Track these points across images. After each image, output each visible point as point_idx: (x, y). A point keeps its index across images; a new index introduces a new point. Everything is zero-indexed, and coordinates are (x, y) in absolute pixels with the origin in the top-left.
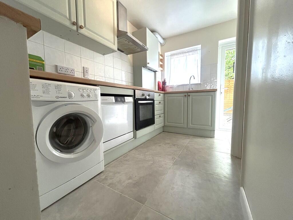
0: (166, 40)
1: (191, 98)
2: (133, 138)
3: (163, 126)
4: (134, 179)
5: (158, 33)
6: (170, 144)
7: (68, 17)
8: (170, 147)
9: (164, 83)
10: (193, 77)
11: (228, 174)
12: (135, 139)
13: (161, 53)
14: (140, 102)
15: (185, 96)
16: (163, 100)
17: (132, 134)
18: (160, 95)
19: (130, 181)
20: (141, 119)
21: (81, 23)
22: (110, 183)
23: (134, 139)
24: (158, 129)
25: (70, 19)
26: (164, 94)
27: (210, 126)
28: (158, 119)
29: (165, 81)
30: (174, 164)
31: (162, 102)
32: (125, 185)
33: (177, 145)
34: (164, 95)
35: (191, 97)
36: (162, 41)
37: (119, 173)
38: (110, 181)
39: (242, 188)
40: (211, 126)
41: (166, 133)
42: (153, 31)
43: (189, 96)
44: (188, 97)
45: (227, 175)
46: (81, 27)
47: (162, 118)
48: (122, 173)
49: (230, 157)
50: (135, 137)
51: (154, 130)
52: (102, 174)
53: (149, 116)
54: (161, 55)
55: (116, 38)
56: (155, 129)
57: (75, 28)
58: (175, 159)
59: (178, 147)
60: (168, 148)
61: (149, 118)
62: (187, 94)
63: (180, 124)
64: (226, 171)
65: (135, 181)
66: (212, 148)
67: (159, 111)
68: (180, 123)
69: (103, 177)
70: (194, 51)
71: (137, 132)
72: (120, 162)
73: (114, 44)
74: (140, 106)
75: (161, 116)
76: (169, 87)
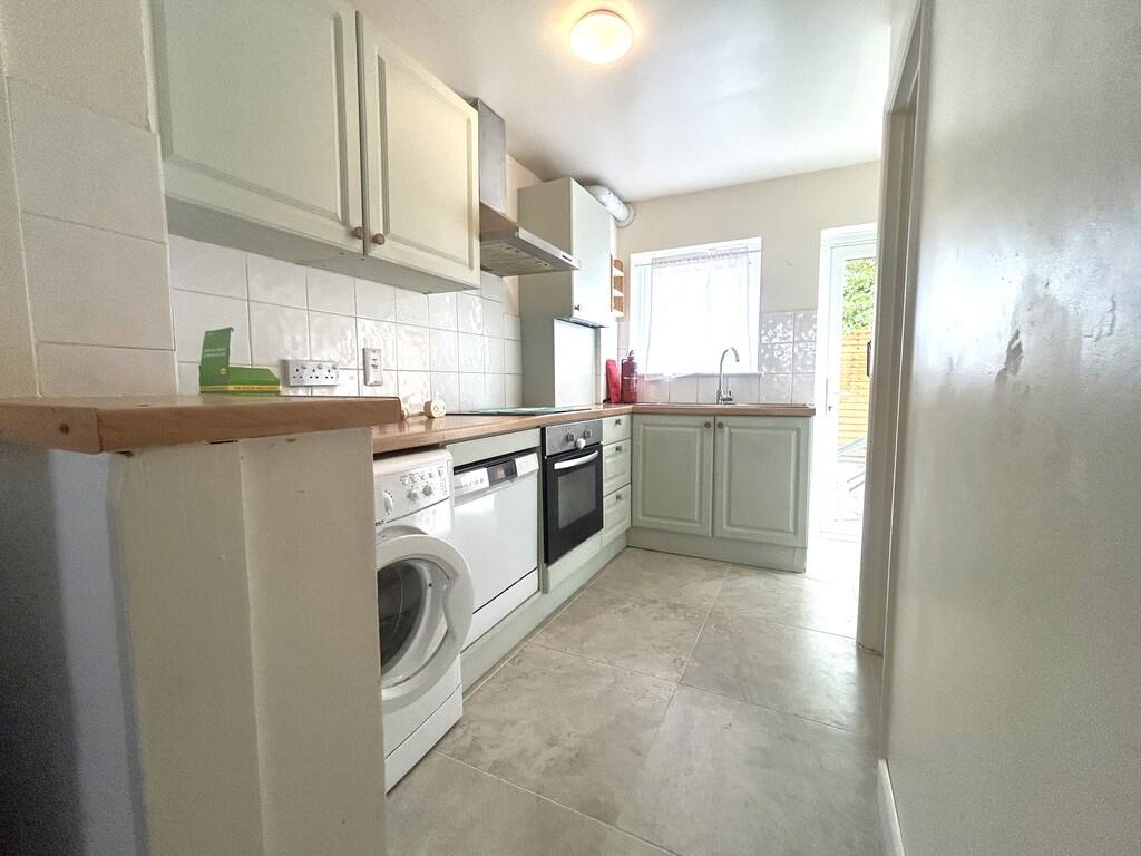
0: (634, 207)
1: (726, 437)
2: (539, 589)
3: (627, 531)
4: (566, 744)
5: (609, 189)
6: (659, 605)
7: (339, 216)
8: (662, 618)
9: (629, 367)
10: (731, 353)
11: (847, 715)
12: (543, 593)
13: (618, 255)
14: (558, 466)
15: (708, 425)
16: (629, 436)
17: (534, 578)
18: (618, 422)
19: (555, 751)
20: (562, 523)
21: (376, 227)
22: (495, 762)
23: (540, 593)
24: (611, 543)
25: (345, 222)
26: (632, 413)
27: (789, 532)
28: (613, 509)
29: (631, 359)
30: (681, 683)
31: (626, 445)
32: (543, 764)
33: (683, 607)
34: (632, 418)
35: (726, 429)
36: (621, 212)
37: (512, 723)
38: (491, 755)
39: (882, 765)
40: (796, 533)
41: (639, 553)
42: (589, 183)
43: (721, 425)
44: (718, 430)
45: (844, 718)
46: (377, 240)
47: (625, 503)
48: (524, 722)
49: (853, 651)
50: (543, 587)
51: (598, 549)
52: (459, 732)
53: (585, 508)
54: (618, 264)
55: (476, 244)
56: (604, 545)
57: (357, 245)
58: (682, 665)
59: (688, 614)
60: (655, 619)
61: (586, 512)
62: (714, 418)
63: (688, 524)
64: (842, 702)
65: (570, 750)
66: (799, 617)
67: (615, 480)
68: (688, 521)
69: (467, 741)
70: (735, 254)
71: (550, 568)
72: (506, 684)
73: (471, 266)
74: (561, 480)
75: (623, 496)
76: (646, 379)
